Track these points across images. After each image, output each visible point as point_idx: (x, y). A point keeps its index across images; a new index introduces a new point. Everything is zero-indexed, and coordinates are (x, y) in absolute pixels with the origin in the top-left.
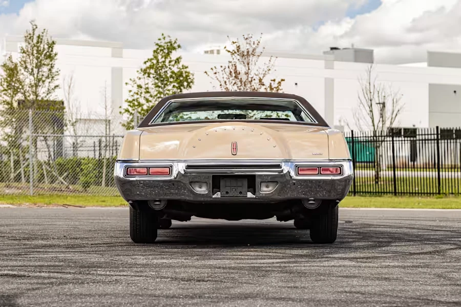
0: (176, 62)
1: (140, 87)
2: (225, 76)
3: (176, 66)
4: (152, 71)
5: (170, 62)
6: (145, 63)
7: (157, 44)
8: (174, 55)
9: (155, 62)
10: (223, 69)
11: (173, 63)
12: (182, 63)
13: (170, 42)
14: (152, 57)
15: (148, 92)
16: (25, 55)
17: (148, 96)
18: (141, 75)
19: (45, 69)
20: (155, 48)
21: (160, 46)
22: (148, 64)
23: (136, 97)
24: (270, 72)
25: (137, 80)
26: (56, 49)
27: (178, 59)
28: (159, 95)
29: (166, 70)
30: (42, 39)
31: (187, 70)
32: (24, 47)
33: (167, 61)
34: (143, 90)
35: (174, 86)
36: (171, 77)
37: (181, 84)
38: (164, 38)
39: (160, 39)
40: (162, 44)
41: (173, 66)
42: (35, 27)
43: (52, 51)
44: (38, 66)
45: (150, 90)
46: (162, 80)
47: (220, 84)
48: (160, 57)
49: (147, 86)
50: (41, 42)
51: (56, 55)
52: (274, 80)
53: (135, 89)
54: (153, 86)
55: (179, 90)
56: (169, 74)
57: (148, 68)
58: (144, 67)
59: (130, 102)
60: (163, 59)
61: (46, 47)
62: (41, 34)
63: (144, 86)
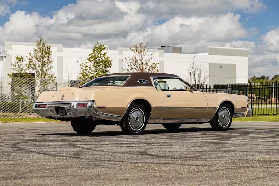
0: (104, 55)
1: (86, 66)
2: (131, 62)
3: (104, 57)
4: (92, 59)
5: (101, 55)
6: (89, 55)
7: (95, 47)
8: (103, 52)
9: (94, 55)
10: (130, 58)
11: (102, 55)
12: (107, 55)
13: (101, 46)
14: (93, 53)
15: (91, 69)
16: (36, 52)
17: (90, 71)
18: (87, 61)
19: (46, 59)
20: (94, 48)
21: (96, 47)
22: (91, 56)
23: (85, 71)
24: (152, 59)
25: (85, 63)
26: (51, 49)
27: (104, 54)
28: (95, 71)
29: (99, 58)
30: (44, 45)
31: (109, 59)
32: (36, 49)
33: (100, 54)
34: (88, 68)
35: (102, 66)
36: (101, 62)
37: (106, 65)
38: (98, 44)
39: (96, 44)
40: (97, 47)
41: (102, 57)
42: (41, 39)
43: (49, 51)
44: (43, 58)
45: (92, 68)
46: (97, 64)
47: (128, 65)
48: (96, 52)
49: (90, 66)
50: (44, 46)
51: (51, 52)
52: (154, 63)
53: (84, 68)
54: (93, 66)
55: (105, 68)
56: (100, 61)
57: (90, 58)
58: (89, 57)
59: (82, 74)
60: (98, 54)
61: (47, 48)
62: (44, 43)
63: (89, 66)
